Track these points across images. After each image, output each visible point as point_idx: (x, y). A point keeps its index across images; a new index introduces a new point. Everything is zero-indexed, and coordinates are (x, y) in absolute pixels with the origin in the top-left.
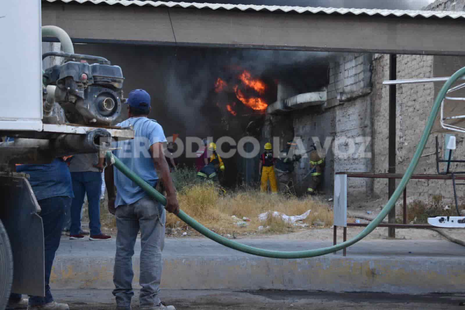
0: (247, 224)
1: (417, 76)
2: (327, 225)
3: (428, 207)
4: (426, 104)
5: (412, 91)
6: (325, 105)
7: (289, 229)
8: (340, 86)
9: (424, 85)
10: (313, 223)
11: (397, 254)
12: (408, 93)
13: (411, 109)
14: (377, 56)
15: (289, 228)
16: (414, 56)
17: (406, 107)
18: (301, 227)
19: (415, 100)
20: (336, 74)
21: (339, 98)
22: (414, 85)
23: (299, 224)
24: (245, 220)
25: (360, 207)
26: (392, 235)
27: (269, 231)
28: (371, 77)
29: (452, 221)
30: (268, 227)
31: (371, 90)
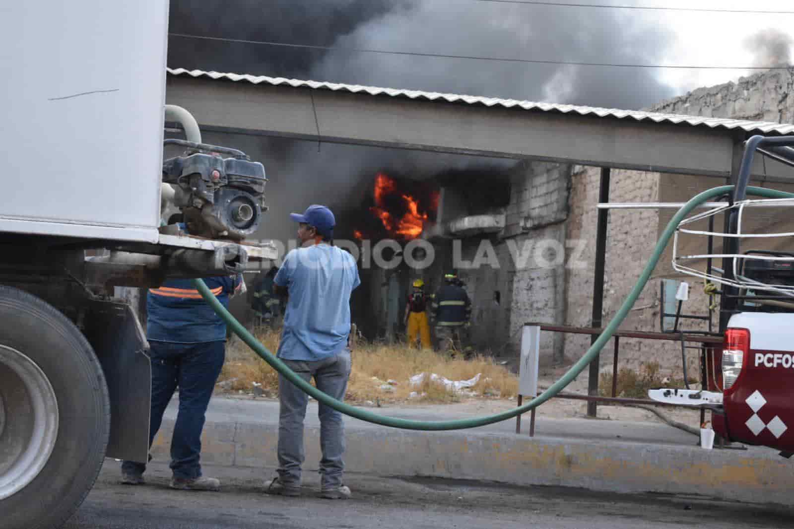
0: (393, 388)
1: (631, 200)
2: (504, 396)
3: (640, 378)
4: (642, 239)
5: (624, 220)
6: (502, 233)
7: (452, 398)
8: (525, 208)
9: (641, 213)
10: (485, 393)
11: (601, 437)
12: (619, 223)
13: (621, 245)
14: (577, 168)
15: (452, 396)
16: (629, 172)
17: (614, 241)
18: (468, 397)
19: (626, 233)
20: (520, 192)
21: (522, 224)
22: (627, 212)
23: (466, 391)
24: (390, 384)
25: (545, 375)
26: (592, 413)
27: (426, 399)
28: (568, 198)
29: (682, 396)
30: (423, 394)
31: (568, 215)
